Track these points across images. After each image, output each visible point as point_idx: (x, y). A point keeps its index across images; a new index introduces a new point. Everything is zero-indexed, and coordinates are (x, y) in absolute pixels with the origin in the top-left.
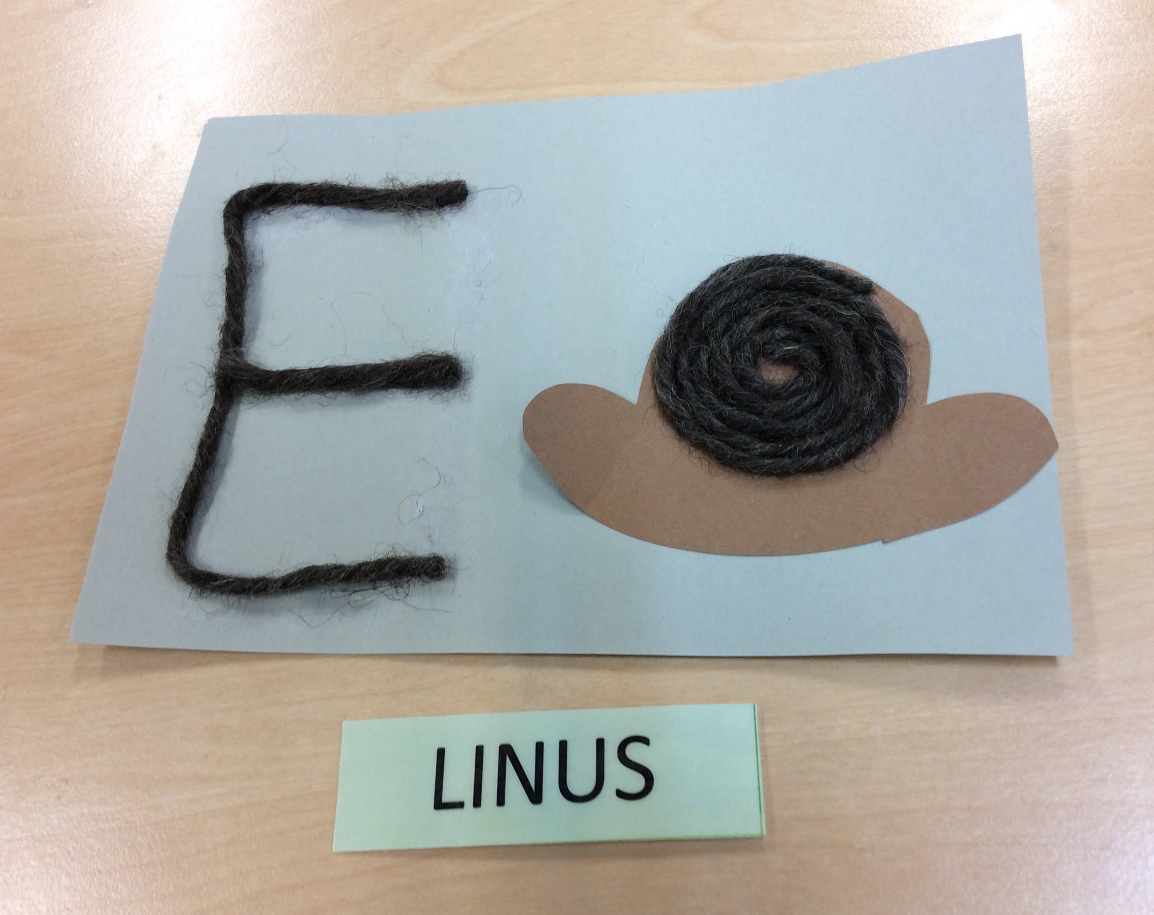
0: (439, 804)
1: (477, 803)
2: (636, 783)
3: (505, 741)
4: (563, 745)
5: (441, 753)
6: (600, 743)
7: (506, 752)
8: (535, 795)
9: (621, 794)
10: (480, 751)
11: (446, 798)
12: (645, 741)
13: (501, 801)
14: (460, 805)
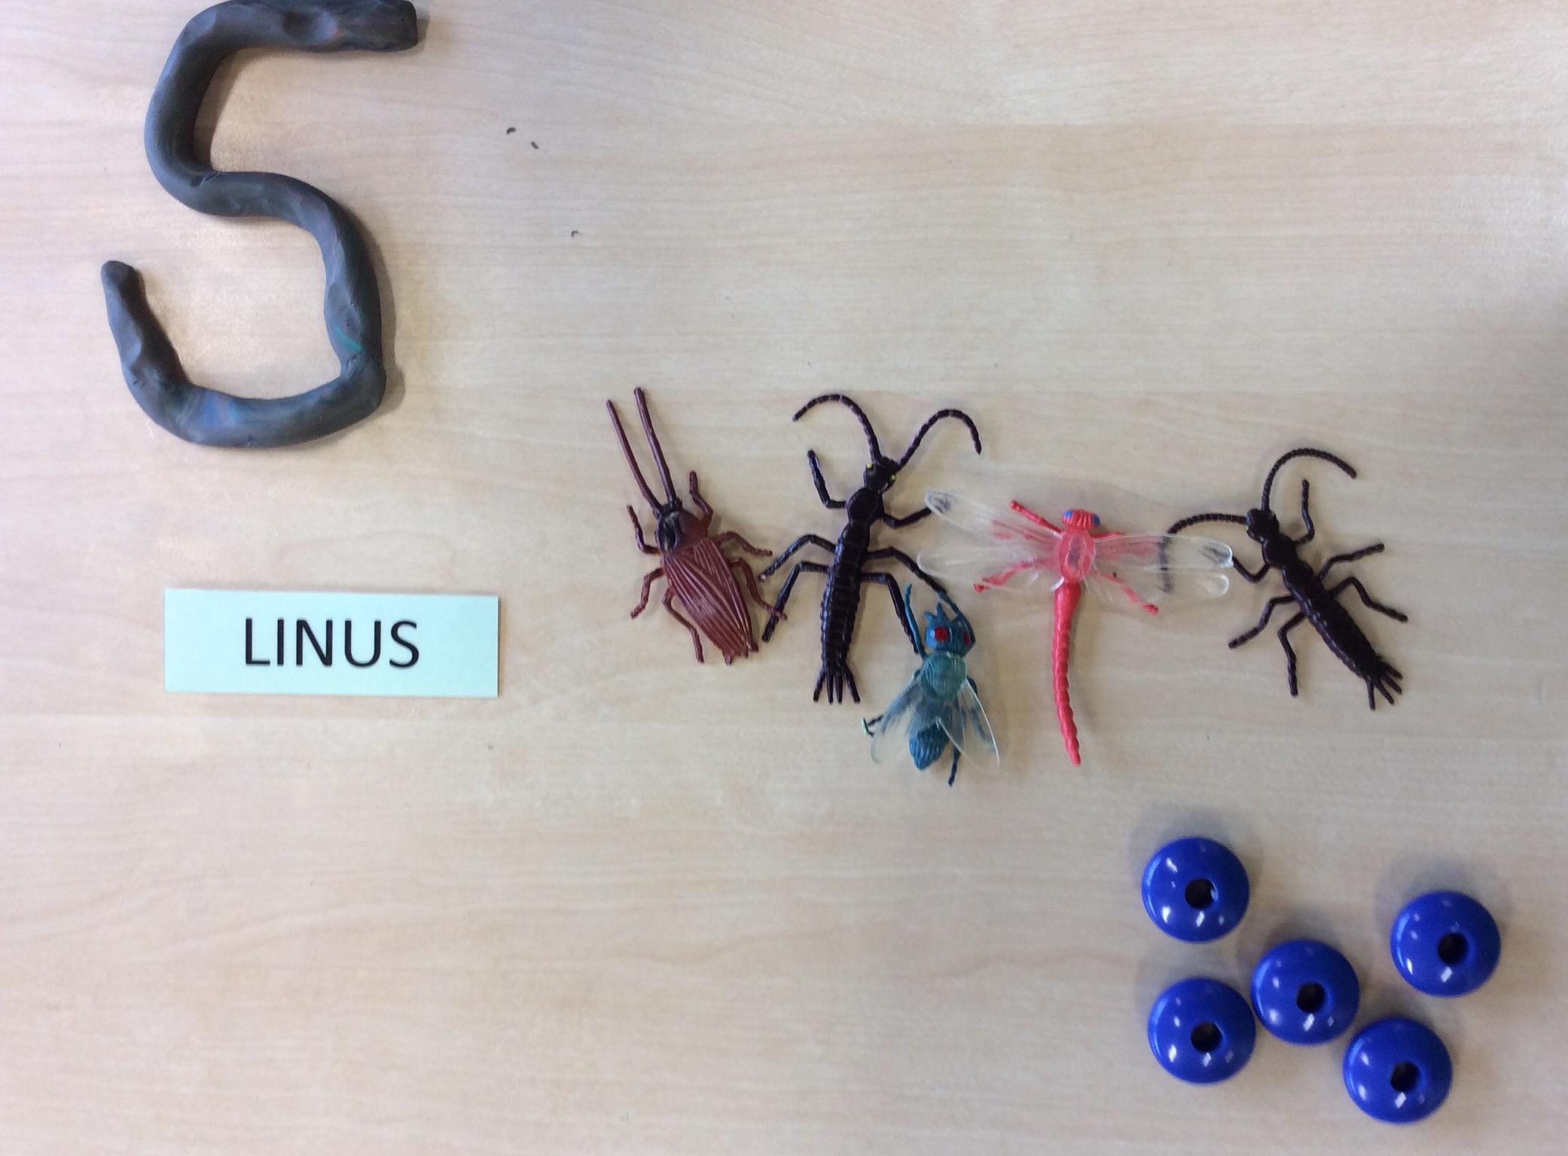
0: (249, 660)
1: (280, 661)
2: (406, 655)
3: (302, 617)
4: (348, 625)
5: (249, 623)
6: (378, 625)
7: (302, 625)
8: (327, 660)
9: (392, 663)
10: (281, 623)
11: (255, 657)
12: (414, 625)
13: (299, 661)
14: (267, 663)
